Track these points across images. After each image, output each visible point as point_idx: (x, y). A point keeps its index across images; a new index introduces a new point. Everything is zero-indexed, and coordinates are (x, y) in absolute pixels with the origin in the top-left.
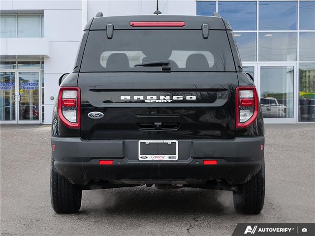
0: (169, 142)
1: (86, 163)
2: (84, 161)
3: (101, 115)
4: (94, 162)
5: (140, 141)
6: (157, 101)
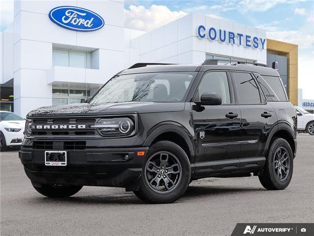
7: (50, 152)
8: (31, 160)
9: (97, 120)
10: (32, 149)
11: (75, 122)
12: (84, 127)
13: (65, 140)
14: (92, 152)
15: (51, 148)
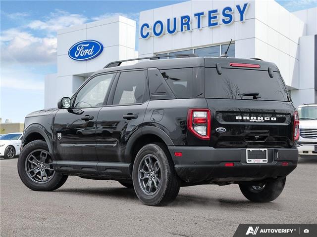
0: (263, 150)
1: (217, 165)
2: (216, 164)
3: (224, 130)
4: (222, 165)
5: (247, 149)
6: (256, 121)
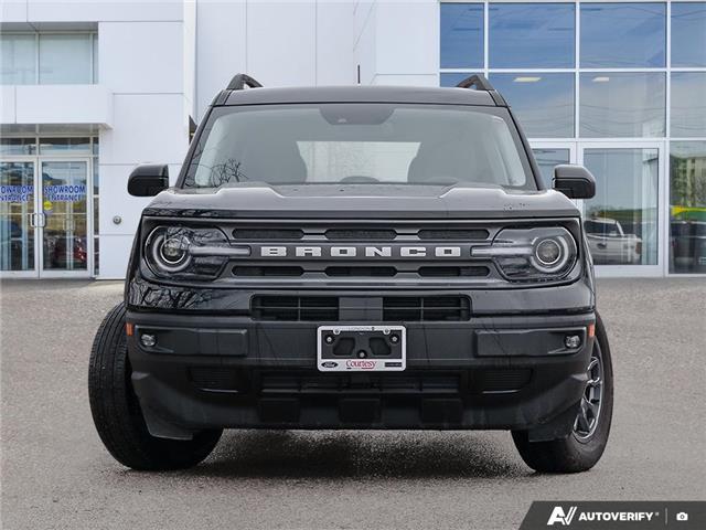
7: (337, 329)
8: (243, 356)
9: (493, 232)
10: (248, 320)
11: (416, 238)
12: (456, 251)
13: (385, 293)
14: (494, 327)
15: (334, 317)
